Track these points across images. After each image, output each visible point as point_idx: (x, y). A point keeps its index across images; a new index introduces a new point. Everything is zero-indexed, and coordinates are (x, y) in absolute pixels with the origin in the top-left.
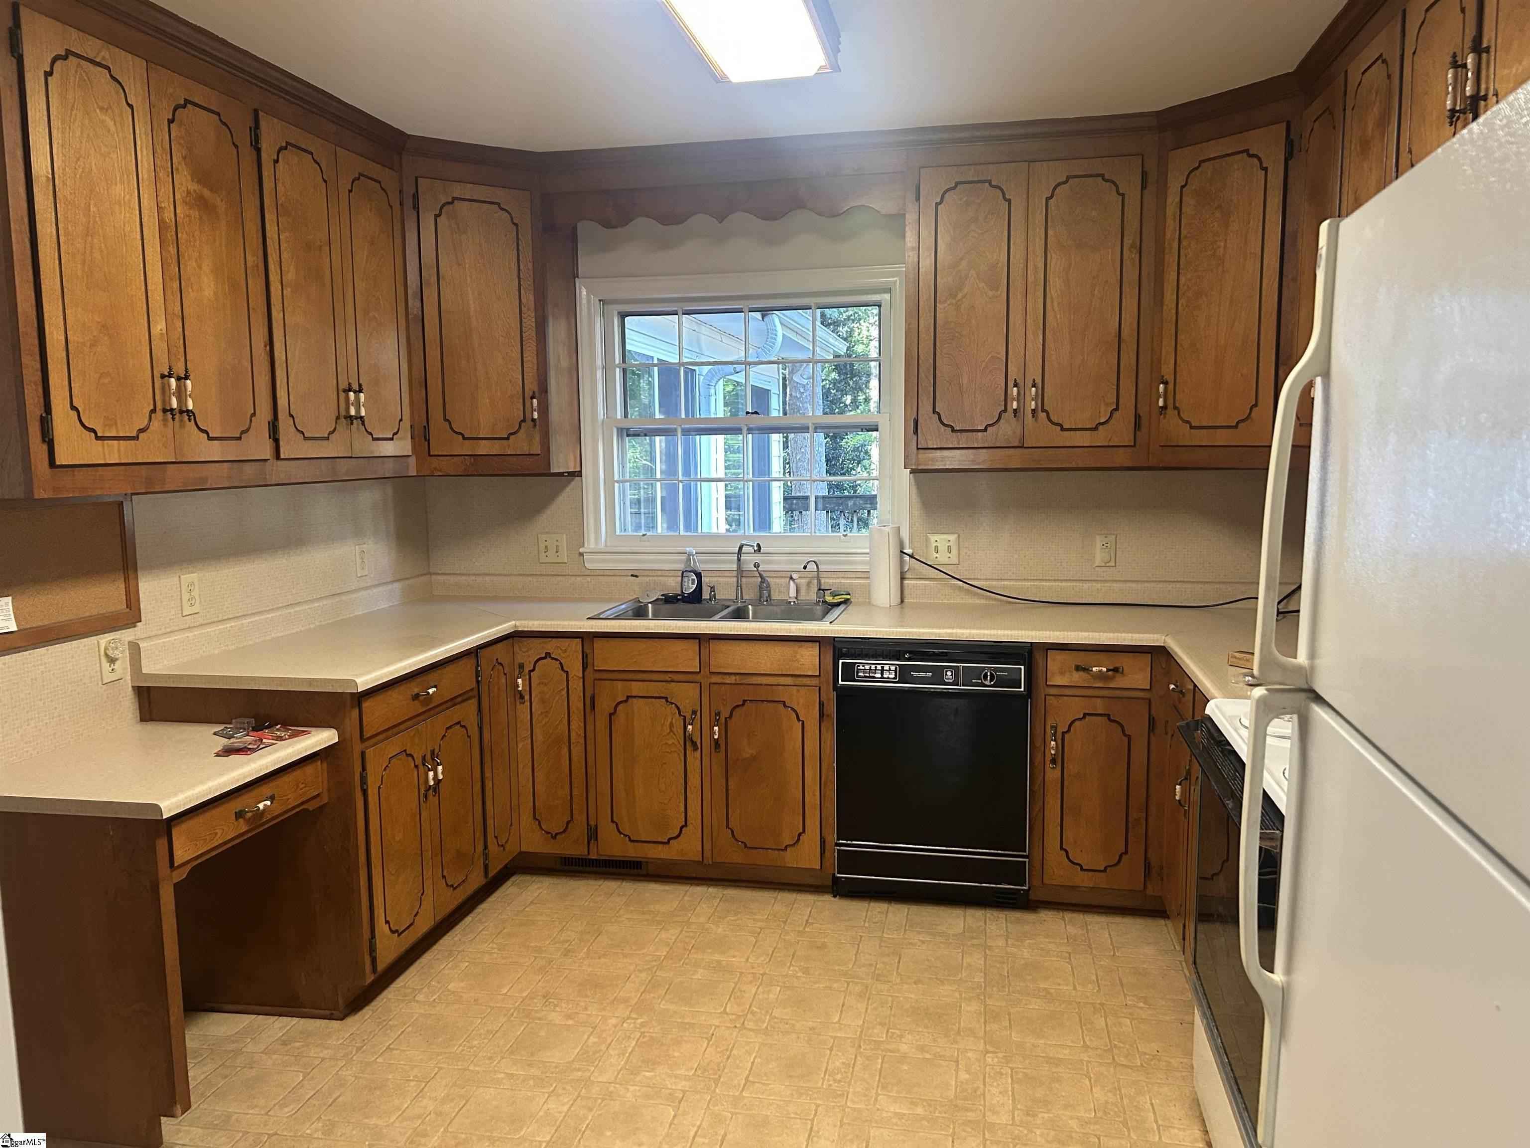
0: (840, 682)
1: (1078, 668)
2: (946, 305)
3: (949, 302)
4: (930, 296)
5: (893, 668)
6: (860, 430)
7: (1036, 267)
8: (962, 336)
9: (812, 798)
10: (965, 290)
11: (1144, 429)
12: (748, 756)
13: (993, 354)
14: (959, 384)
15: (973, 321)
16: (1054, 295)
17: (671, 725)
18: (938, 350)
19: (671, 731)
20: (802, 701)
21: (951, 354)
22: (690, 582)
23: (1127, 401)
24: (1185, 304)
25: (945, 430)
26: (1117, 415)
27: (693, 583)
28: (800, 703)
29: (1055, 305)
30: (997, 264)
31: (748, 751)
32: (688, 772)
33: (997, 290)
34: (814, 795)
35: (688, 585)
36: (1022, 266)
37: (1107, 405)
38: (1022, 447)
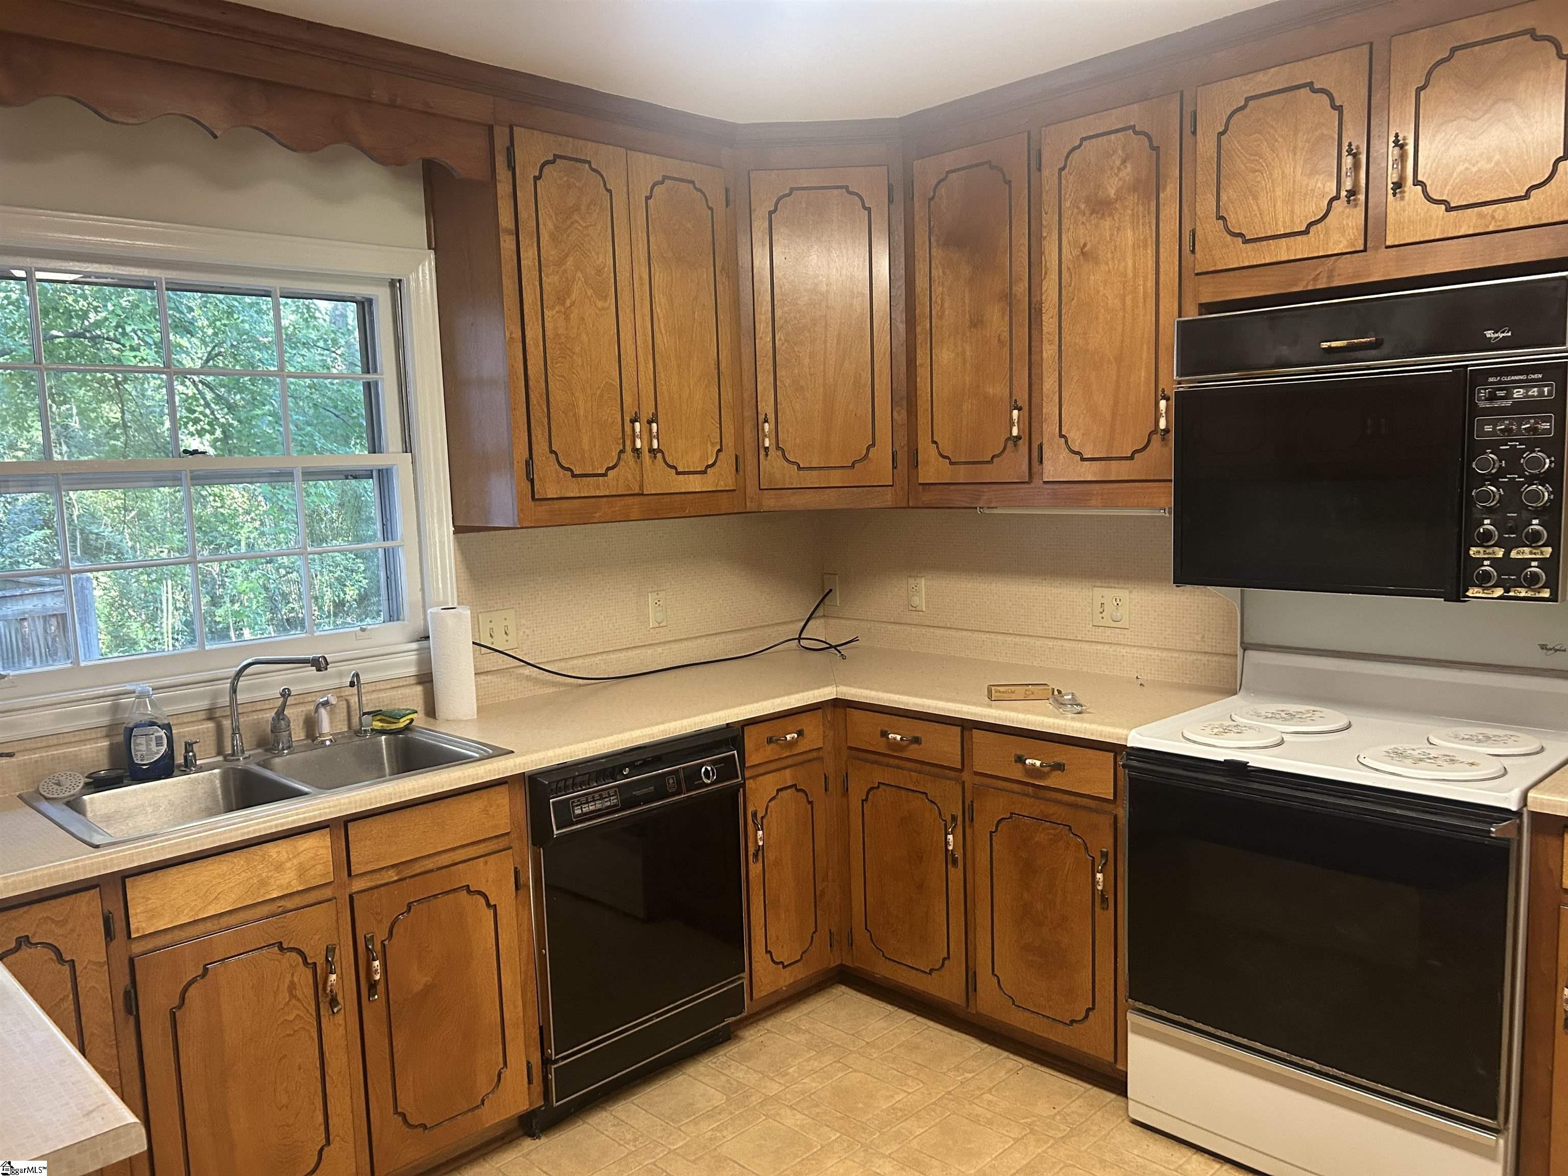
0: (556, 832)
1: (770, 741)
2: (554, 312)
3: (557, 309)
4: (536, 298)
5: (612, 792)
6: (343, 477)
7: (641, 278)
8: (574, 353)
9: (515, 1010)
10: (574, 297)
11: (741, 473)
12: (420, 987)
13: (607, 380)
14: (575, 415)
15: (584, 336)
16: (661, 316)
17: (292, 987)
18: (549, 370)
19: (292, 996)
20: (492, 876)
21: (563, 376)
22: (153, 744)
23: (729, 441)
24: (783, 338)
25: (564, 475)
26: (721, 455)
27: (159, 744)
28: (490, 880)
29: (662, 325)
30: (604, 268)
31: (419, 979)
32: (327, 1054)
33: (606, 301)
34: (516, 1007)
35: (148, 749)
36: (628, 274)
37: (713, 444)
38: (642, 494)
